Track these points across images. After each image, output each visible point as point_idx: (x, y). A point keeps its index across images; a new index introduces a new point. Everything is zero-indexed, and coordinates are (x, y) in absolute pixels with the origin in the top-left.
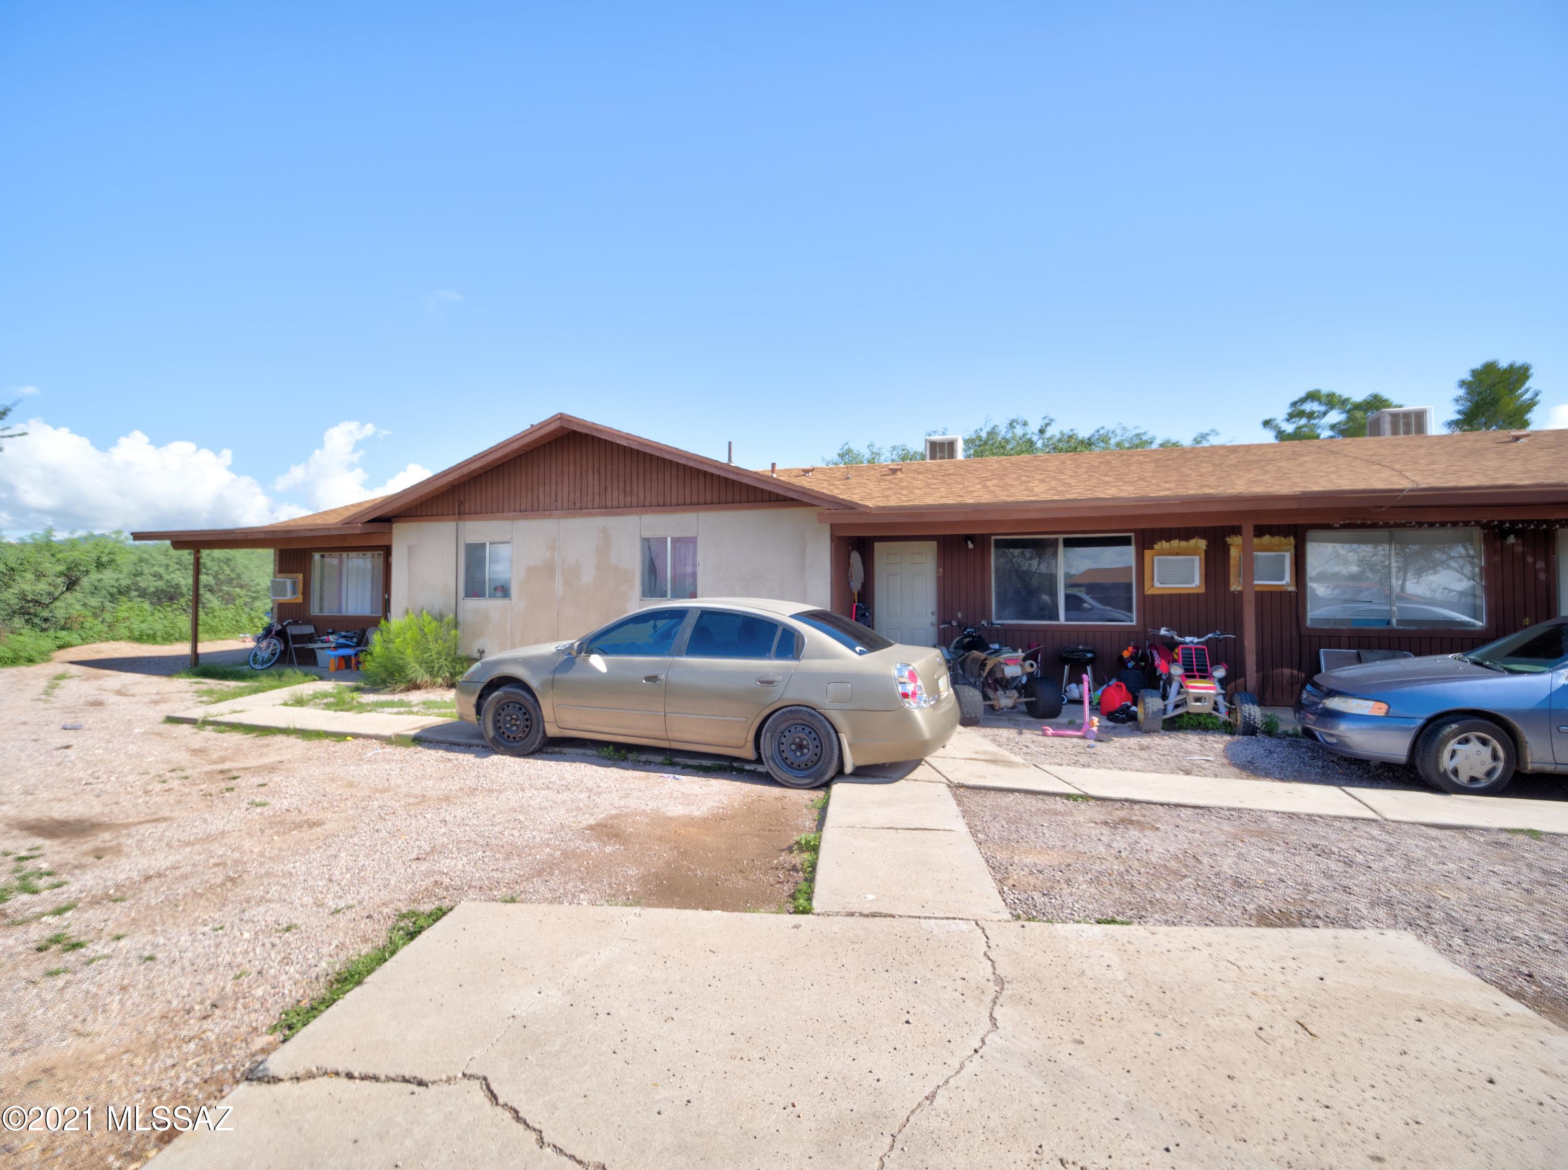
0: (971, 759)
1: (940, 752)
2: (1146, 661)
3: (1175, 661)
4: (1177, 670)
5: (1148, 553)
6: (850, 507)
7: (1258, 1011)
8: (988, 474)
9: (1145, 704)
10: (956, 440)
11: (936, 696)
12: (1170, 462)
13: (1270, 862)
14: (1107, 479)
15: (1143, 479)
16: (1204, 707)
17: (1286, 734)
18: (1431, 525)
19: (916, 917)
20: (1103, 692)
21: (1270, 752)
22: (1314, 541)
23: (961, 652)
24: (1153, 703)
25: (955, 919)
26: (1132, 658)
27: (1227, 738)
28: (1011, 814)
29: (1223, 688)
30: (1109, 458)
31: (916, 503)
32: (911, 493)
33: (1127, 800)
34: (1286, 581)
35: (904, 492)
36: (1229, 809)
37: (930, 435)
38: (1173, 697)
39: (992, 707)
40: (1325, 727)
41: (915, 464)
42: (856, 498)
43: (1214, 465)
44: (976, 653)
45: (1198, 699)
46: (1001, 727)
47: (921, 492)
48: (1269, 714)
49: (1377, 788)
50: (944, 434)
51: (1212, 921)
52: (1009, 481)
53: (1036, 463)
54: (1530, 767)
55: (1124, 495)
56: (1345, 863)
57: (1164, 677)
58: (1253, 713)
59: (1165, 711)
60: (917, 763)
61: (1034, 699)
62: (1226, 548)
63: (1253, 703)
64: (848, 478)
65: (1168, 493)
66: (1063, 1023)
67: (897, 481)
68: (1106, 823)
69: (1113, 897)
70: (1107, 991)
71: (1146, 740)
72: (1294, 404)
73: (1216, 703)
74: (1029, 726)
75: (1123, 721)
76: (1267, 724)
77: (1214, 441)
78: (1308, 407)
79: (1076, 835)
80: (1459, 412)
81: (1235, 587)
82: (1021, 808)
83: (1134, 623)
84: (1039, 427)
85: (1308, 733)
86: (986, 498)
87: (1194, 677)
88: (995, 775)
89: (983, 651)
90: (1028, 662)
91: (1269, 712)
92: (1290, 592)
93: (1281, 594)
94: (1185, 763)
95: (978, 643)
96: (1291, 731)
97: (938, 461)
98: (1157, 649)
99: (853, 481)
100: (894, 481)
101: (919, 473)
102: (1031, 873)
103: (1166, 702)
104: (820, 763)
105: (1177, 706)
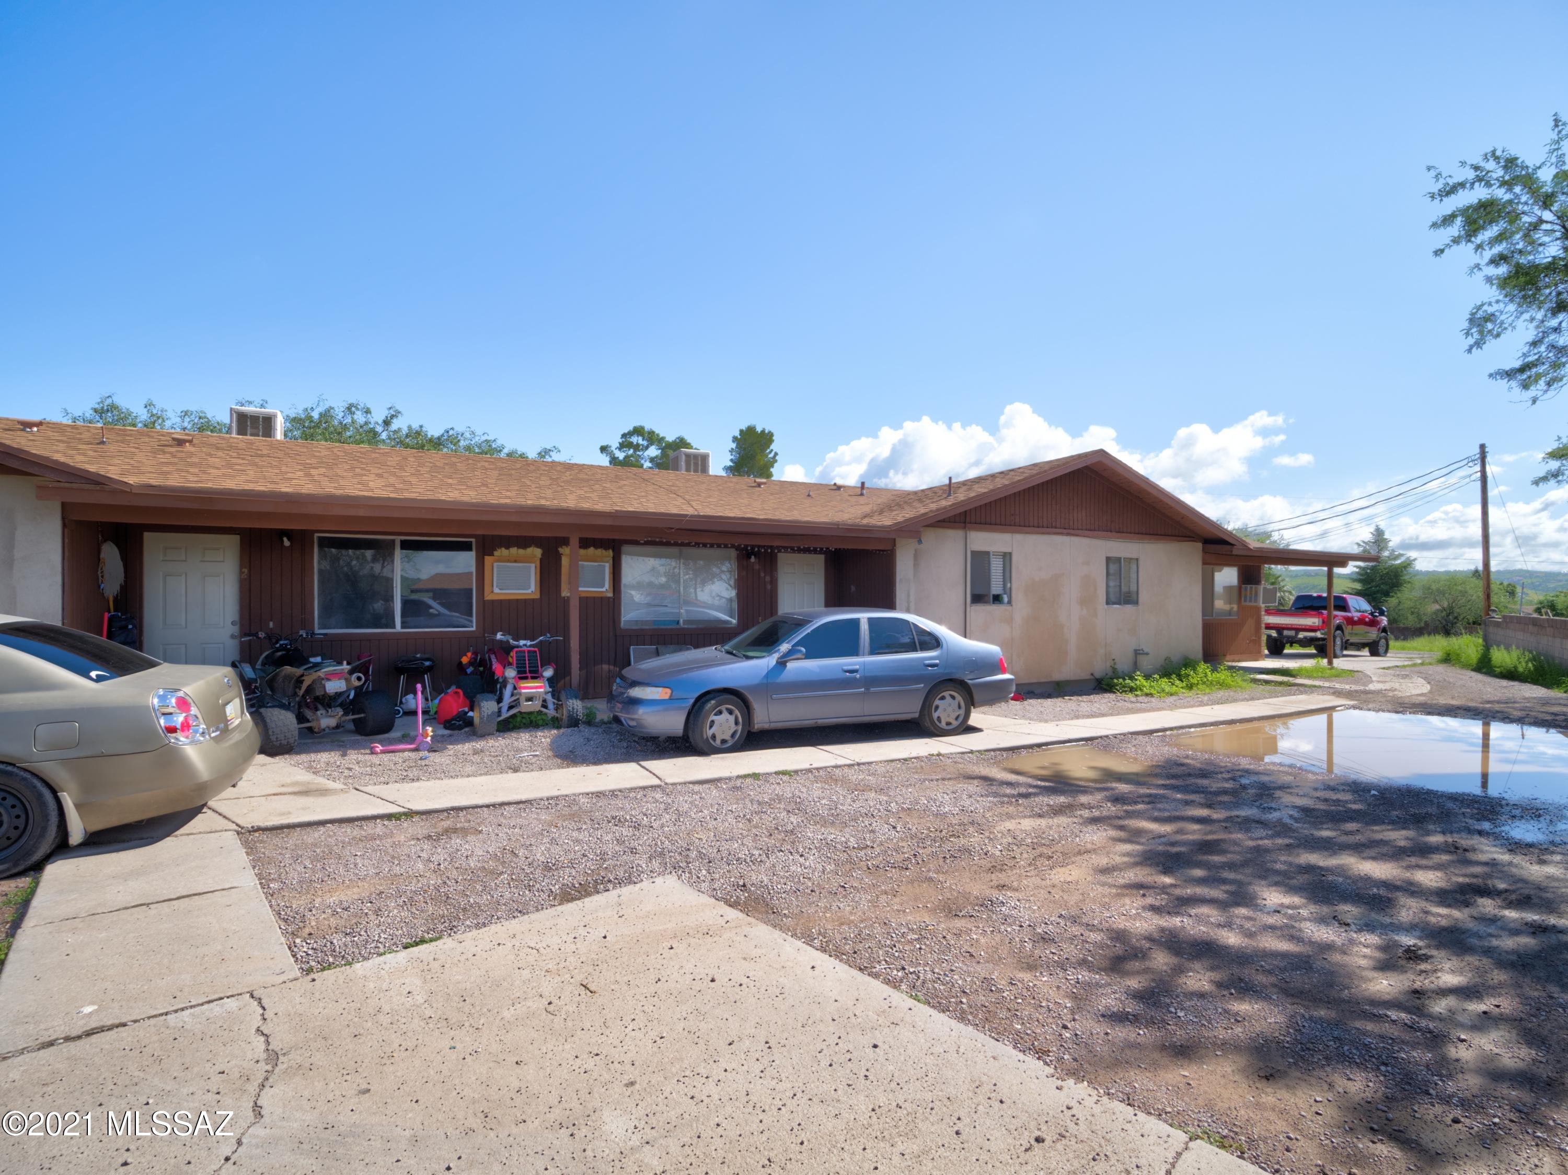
0: (274, 795)
1: (229, 792)
2: (485, 666)
3: (510, 664)
4: (511, 673)
5: (488, 559)
6: (97, 482)
7: (548, 987)
8: (313, 461)
9: (480, 708)
10: (275, 416)
11: (222, 726)
12: (513, 472)
13: (578, 841)
14: (450, 481)
15: (486, 485)
16: (535, 706)
17: (603, 722)
18: (705, 545)
19: (162, 1015)
20: (440, 700)
21: (588, 740)
22: (630, 554)
23: (271, 668)
24: (488, 706)
25: (221, 999)
26: (470, 663)
27: (555, 732)
28: (318, 851)
29: (550, 687)
30: (454, 460)
31: (210, 485)
32: (204, 472)
33: (453, 809)
34: (606, 589)
35: (192, 470)
36: (548, 799)
37: (242, 405)
38: (507, 699)
39: (310, 729)
40: (628, 713)
41: (214, 438)
42: (113, 472)
43: (551, 479)
44: (288, 669)
45: (530, 699)
46: (320, 751)
47: (219, 472)
48: (589, 705)
49: (664, 758)
50: (262, 406)
51: (520, 912)
52: (339, 472)
53: (374, 455)
54: (756, 727)
55: (466, 499)
56: (635, 827)
57: (501, 680)
58: (575, 707)
59: (499, 713)
60: (196, 811)
61: (362, 715)
62: (558, 557)
63: (576, 698)
64: (103, 443)
65: (508, 501)
66: (348, 1078)
67: (183, 455)
68: (429, 837)
69: (424, 915)
70: (404, 1020)
71: (479, 744)
72: (624, 436)
73: (545, 701)
74: (355, 746)
75: (460, 728)
76: (588, 715)
77: (556, 457)
78: (635, 439)
79: (393, 857)
80: (731, 460)
81: (565, 593)
82: (332, 841)
83: (474, 629)
84: (383, 418)
85: (616, 720)
86: (307, 488)
87: (526, 678)
88: (304, 809)
89: (298, 667)
90: (355, 675)
91: (589, 704)
92: (609, 598)
93: (600, 601)
94: (514, 761)
95: (295, 657)
96: (606, 719)
97: (249, 437)
98: (495, 653)
99: (112, 448)
100: (179, 455)
101: (218, 448)
102: (335, 913)
103: (501, 705)
104: (24, 839)
105: (511, 708)
